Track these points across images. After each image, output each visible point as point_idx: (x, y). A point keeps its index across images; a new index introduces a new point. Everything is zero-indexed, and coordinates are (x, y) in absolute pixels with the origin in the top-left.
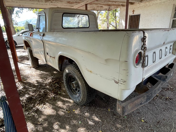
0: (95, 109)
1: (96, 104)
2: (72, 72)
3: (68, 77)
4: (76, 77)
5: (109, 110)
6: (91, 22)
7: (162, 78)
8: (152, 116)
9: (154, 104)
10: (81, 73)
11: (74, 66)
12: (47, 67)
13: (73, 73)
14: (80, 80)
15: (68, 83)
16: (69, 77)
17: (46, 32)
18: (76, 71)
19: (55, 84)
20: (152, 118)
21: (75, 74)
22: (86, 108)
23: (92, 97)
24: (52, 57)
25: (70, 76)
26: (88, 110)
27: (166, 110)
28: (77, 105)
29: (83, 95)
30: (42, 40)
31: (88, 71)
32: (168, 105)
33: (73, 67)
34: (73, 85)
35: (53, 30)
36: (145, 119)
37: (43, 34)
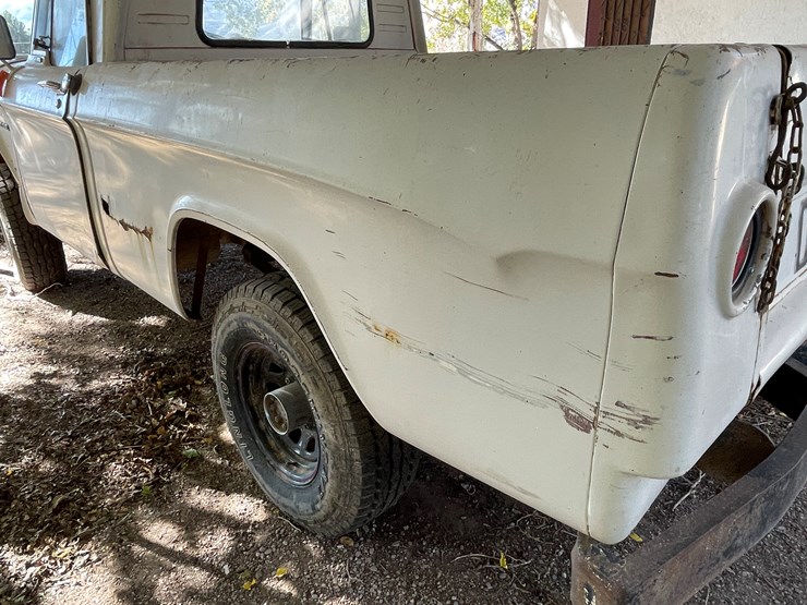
0: (414, 555)
1: (423, 524)
2: (265, 330)
3: (239, 358)
4: (292, 362)
5: (503, 561)
6: (382, 8)
8: (764, 590)
10: (319, 338)
11: (277, 288)
12: (116, 288)
13: (272, 335)
14: (320, 383)
15: (239, 399)
16: (249, 360)
17: (91, 63)
18: (292, 325)
19: (162, 397)
21: (285, 342)
22: (358, 554)
23: (395, 487)
24: (136, 230)
25: (251, 352)
26: (374, 569)
28: (299, 534)
29: (341, 479)
30: (69, 117)
31: (369, 328)
33: (268, 295)
34: (276, 408)
35: (140, 53)
37: (71, 77)
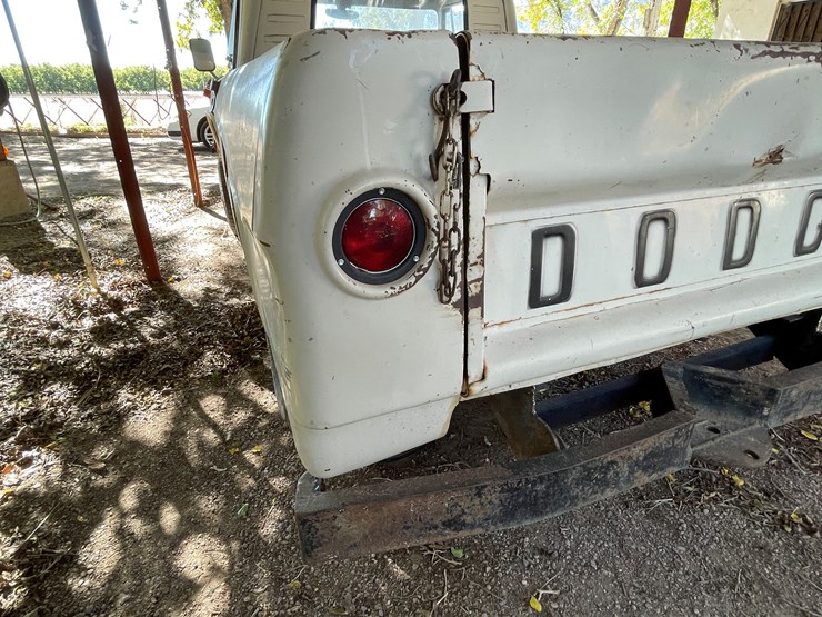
7: (740, 394)
8: (613, 593)
9: (677, 533)
20: (604, 606)
27: (732, 587)
32: (768, 562)
36: (556, 600)
